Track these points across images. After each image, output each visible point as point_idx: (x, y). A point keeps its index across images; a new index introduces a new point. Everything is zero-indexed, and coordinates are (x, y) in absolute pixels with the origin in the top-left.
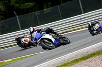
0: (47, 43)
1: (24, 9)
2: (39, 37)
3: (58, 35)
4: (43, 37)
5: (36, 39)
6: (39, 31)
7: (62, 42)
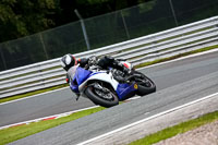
0: (101, 91)
1: (95, 5)
2: (81, 77)
3: (126, 72)
4: (92, 78)
5: (75, 83)
6: (84, 64)
7: (136, 87)
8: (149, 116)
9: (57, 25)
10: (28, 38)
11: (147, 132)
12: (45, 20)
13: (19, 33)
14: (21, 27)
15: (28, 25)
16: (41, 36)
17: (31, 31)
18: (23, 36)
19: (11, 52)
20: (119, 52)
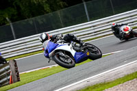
10: (51, 14)
11: (125, 73)
12: (61, 3)
13: (45, 11)
14: (47, 7)
15: (51, 6)
16: (59, 13)
18: (47, 13)
20: (109, 22)
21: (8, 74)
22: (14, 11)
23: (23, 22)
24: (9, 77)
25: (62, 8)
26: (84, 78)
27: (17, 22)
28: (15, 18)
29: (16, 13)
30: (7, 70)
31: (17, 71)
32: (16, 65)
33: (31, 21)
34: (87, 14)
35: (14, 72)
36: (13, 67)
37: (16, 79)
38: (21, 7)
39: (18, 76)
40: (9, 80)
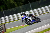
8: (45, 25)
9: (24, 4)
10: (18, 7)
11: (45, 29)
12: (21, 3)
14: (16, 5)
15: (18, 4)
16: (21, 7)
17: (18, 6)
18: (17, 7)
19: (14, 10)
20: (39, 10)
21: (2, 29)
22: (4, 6)
23: (8, 10)
24: (2, 30)
25: (22, 5)
26: (30, 31)
27: (6, 10)
28: (4, 9)
29: (5, 7)
30: (2, 28)
31: (5, 28)
32: (5, 26)
33: (10, 10)
34: (31, 7)
35: (4, 29)
36: (4, 27)
37: (5, 31)
38: (7, 5)
39: (6, 30)
40: (2, 31)
